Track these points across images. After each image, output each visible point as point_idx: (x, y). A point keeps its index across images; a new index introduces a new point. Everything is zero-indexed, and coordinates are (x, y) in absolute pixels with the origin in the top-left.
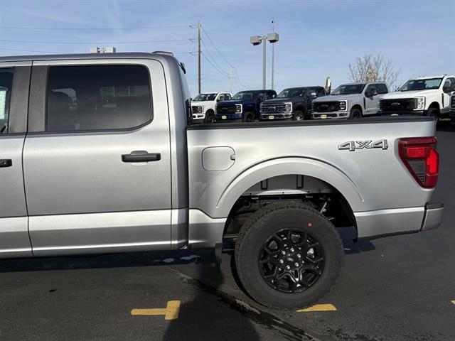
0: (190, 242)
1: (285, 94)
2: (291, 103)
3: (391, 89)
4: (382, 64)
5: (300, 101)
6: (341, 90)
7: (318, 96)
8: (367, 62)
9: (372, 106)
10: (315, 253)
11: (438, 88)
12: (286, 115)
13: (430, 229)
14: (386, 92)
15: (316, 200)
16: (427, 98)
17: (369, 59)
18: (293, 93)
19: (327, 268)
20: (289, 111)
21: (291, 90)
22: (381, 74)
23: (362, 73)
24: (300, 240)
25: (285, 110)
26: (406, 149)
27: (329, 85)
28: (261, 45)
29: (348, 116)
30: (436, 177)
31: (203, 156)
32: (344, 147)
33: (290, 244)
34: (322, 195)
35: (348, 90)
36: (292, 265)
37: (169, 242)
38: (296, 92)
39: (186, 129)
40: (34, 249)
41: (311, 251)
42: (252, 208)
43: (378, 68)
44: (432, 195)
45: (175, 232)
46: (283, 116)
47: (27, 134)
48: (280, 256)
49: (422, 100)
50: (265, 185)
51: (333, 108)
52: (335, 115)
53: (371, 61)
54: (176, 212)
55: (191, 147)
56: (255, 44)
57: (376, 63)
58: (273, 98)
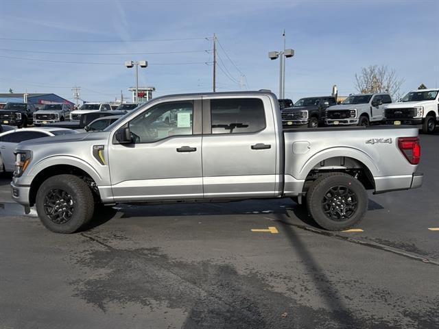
0: (285, 192)
1: (301, 103)
2: (307, 111)
3: (394, 98)
4: (387, 74)
5: (315, 109)
6: (350, 100)
7: (330, 105)
8: (372, 72)
9: (378, 114)
10: (352, 200)
11: (435, 99)
12: (303, 122)
13: (415, 188)
14: (390, 102)
15: (351, 172)
16: (424, 108)
17: (374, 70)
18: (308, 102)
19: (359, 208)
20: (306, 118)
21: (306, 100)
22: (385, 84)
23: (367, 82)
24: (344, 193)
25: (302, 117)
26: (402, 144)
27: (335, 93)
28: (279, 59)
29: (357, 123)
30: (419, 159)
31: (293, 146)
32: (368, 142)
33: (339, 195)
34: (355, 169)
35: (356, 100)
36: (339, 206)
37: (273, 192)
38: (311, 101)
39: (283, 132)
40: (205, 194)
41: (350, 199)
42: (314, 177)
43: (382, 77)
44: (417, 168)
45: (277, 186)
46: (300, 122)
47: (202, 135)
48: (333, 201)
49: (420, 109)
50: (323, 163)
51: (344, 115)
52: (347, 122)
53: (376, 71)
54: (278, 176)
55: (286, 142)
56: (272, 59)
57: (381, 74)
58: (290, 106)
